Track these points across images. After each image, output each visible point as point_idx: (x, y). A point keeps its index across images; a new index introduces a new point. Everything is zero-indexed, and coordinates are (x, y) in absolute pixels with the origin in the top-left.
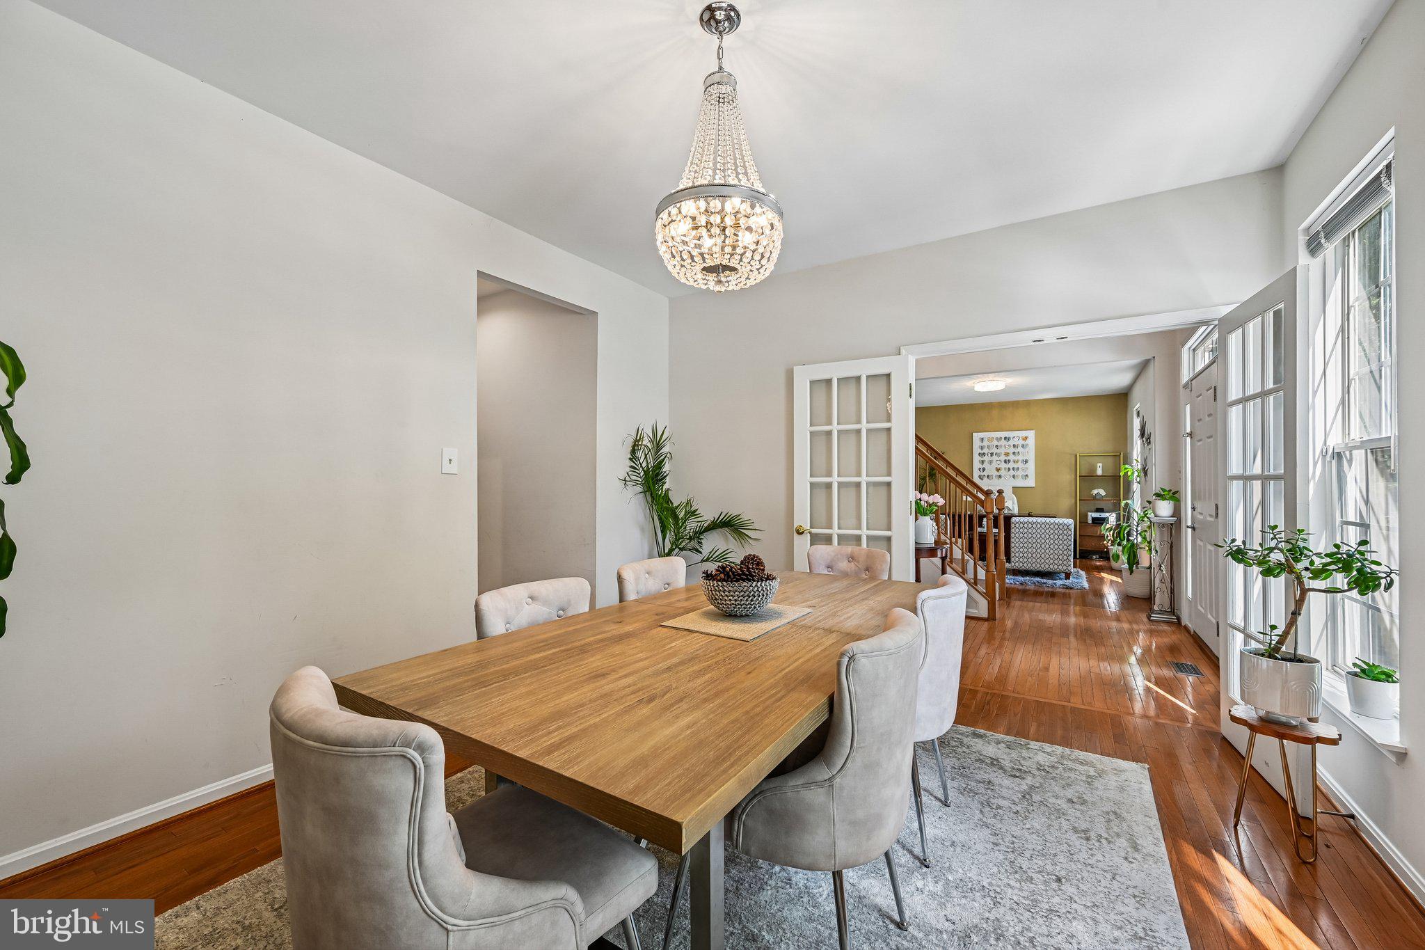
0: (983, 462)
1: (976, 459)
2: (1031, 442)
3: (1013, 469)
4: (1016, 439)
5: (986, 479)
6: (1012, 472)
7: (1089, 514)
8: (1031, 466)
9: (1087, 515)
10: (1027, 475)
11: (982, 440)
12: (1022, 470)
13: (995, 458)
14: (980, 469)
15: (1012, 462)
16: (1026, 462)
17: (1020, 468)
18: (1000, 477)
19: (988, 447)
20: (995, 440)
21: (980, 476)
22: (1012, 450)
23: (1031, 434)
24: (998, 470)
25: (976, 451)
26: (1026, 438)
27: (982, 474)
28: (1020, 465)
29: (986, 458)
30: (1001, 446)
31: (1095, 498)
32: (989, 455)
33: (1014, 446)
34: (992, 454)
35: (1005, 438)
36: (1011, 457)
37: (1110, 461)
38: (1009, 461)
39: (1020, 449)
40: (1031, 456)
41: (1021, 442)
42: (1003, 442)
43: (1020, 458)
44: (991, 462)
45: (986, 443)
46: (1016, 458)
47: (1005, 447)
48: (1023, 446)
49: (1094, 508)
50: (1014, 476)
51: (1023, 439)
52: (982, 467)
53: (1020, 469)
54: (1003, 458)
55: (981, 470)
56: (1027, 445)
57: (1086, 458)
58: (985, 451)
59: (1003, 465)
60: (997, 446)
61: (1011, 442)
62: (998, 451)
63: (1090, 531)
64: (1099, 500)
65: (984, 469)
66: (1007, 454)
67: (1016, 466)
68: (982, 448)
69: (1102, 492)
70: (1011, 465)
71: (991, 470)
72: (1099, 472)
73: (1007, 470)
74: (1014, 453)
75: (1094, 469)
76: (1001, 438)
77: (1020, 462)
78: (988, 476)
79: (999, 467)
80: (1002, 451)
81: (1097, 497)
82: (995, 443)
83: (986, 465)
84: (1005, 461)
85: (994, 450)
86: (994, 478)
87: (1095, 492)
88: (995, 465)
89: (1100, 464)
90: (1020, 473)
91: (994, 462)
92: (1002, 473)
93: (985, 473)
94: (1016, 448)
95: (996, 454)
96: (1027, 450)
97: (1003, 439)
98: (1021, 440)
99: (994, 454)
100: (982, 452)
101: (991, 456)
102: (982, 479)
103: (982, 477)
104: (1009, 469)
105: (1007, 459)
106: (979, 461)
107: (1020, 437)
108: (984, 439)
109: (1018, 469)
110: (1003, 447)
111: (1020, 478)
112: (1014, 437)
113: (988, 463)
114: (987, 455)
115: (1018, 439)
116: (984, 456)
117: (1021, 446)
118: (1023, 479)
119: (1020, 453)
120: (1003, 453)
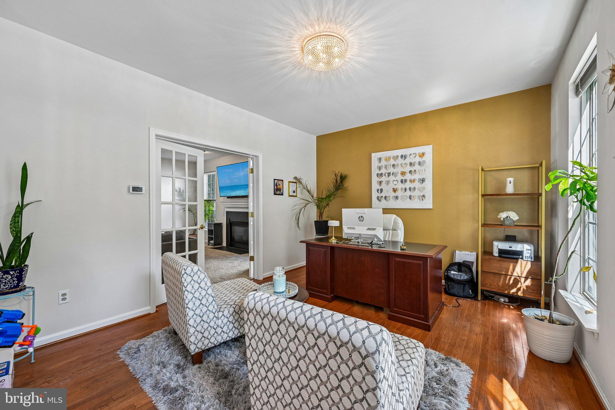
0: (380, 183)
1: (375, 179)
2: (429, 158)
3: (410, 189)
4: (412, 157)
5: (383, 200)
6: (408, 193)
7: (496, 244)
8: (429, 185)
9: (492, 245)
10: (424, 196)
11: (380, 159)
12: (419, 190)
13: (392, 178)
14: (378, 190)
15: (408, 182)
16: (423, 180)
17: (417, 187)
18: (397, 198)
19: (386, 167)
20: (392, 159)
21: (378, 198)
22: (408, 169)
23: (428, 150)
24: (395, 190)
25: (375, 171)
26: (423, 154)
27: (380, 195)
28: (417, 184)
29: (384, 179)
30: (398, 165)
31: (502, 224)
32: (387, 175)
33: (411, 164)
34: (389, 174)
35: (402, 156)
36: (408, 177)
37: (525, 176)
38: (406, 181)
39: (417, 167)
40: (429, 176)
41: (418, 159)
42: (400, 161)
43: (417, 177)
44: (388, 183)
45: (383, 163)
46: (412, 177)
47: (402, 166)
48: (420, 164)
49: (502, 236)
50: (410, 197)
51: (420, 156)
52: (380, 188)
53: (416, 190)
54: (400, 177)
55: (379, 191)
56: (424, 162)
57: (492, 173)
58: (383, 171)
59: (400, 186)
60: (394, 165)
61: (408, 161)
62: (395, 171)
63: (495, 266)
64: (509, 226)
65: (382, 190)
66: (403, 173)
67: (412, 185)
68: (380, 168)
69: (514, 216)
70: (408, 185)
71: (388, 191)
72: (510, 189)
73: (404, 190)
74: (410, 172)
75: (504, 185)
76: (397, 156)
77: (417, 182)
78: (385, 198)
79: (395, 187)
80: (399, 170)
81: (507, 223)
82: (392, 162)
83: (383, 186)
84: (402, 182)
85: (391, 170)
86: (391, 199)
87: (503, 215)
88: (392, 185)
89: (511, 179)
90: (416, 193)
91: (391, 182)
92: (399, 193)
93: (383, 194)
94: (413, 166)
95: (393, 174)
96: (423, 168)
97: (400, 157)
98: (417, 157)
99: (391, 174)
100: (380, 173)
101: (389, 176)
102: (380, 201)
103: (380, 199)
104: (406, 189)
105: (404, 178)
106: (377, 182)
107: (417, 153)
108: (382, 159)
109: (415, 189)
110: (400, 166)
111: (417, 199)
112: (410, 155)
113: (386, 183)
114: (385, 175)
115: (415, 157)
116: (382, 176)
117: (417, 164)
118: (420, 200)
119: (417, 171)
120: (400, 173)
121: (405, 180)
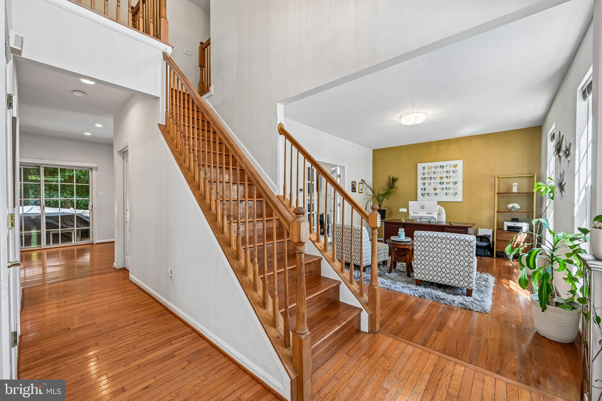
0: (424, 184)
1: (420, 182)
2: (460, 168)
3: (446, 188)
4: (448, 167)
5: (426, 196)
6: (445, 191)
7: (505, 223)
8: (460, 186)
9: (503, 224)
10: (456, 193)
11: (424, 168)
12: (453, 189)
13: (433, 181)
14: (422, 189)
15: (445, 183)
16: (456, 183)
17: (451, 187)
18: (436, 194)
19: (428, 173)
20: (433, 168)
21: (422, 194)
22: (445, 175)
23: (460, 163)
24: (435, 189)
25: (420, 176)
26: (456, 165)
27: (424, 192)
28: (451, 185)
29: (427, 181)
30: (437, 172)
31: (510, 211)
33: (447, 172)
34: (431, 178)
35: (440, 166)
36: (445, 180)
37: (525, 182)
38: (443, 183)
39: (451, 174)
40: (460, 179)
41: (452, 169)
42: (439, 169)
43: (451, 180)
44: (430, 184)
45: (426, 170)
46: (448, 181)
48: (453, 172)
49: (510, 218)
50: (446, 194)
51: (454, 167)
52: (423, 187)
53: (451, 189)
54: (439, 180)
55: (423, 190)
56: (457, 171)
57: (504, 179)
58: (426, 176)
59: (439, 186)
60: (434, 172)
61: (445, 169)
62: (435, 176)
63: (505, 236)
64: (514, 212)
65: (425, 189)
66: (441, 178)
67: (448, 186)
68: (424, 174)
69: (517, 206)
70: (445, 186)
71: (430, 190)
72: (515, 190)
73: (442, 189)
74: (447, 177)
75: (511, 187)
76: (437, 166)
77: (451, 184)
78: (428, 194)
79: (435, 187)
80: (438, 175)
81: (513, 210)
82: (433, 170)
83: (426, 186)
84: (440, 183)
85: (432, 175)
86: (432, 195)
87: (510, 206)
88: (433, 186)
89: (516, 184)
90: (451, 191)
91: (432, 184)
92: (438, 191)
93: (426, 192)
94: (449, 173)
95: (434, 178)
96: (456, 174)
97: (439, 167)
98: (452, 167)
99: (433, 178)
100: (424, 177)
101: (430, 179)
102: (424, 196)
103: (423, 195)
104: (443, 189)
105: (442, 181)
106: (422, 183)
107: (452, 165)
108: (425, 168)
109: (450, 188)
110: (439, 173)
111: (451, 195)
112: (447, 166)
113: (428, 185)
114: (428, 179)
115: (450, 167)
116: (425, 180)
117: (452, 172)
118: (453, 196)
119: (451, 177)
120: (439, 177)
121: (443, 182)
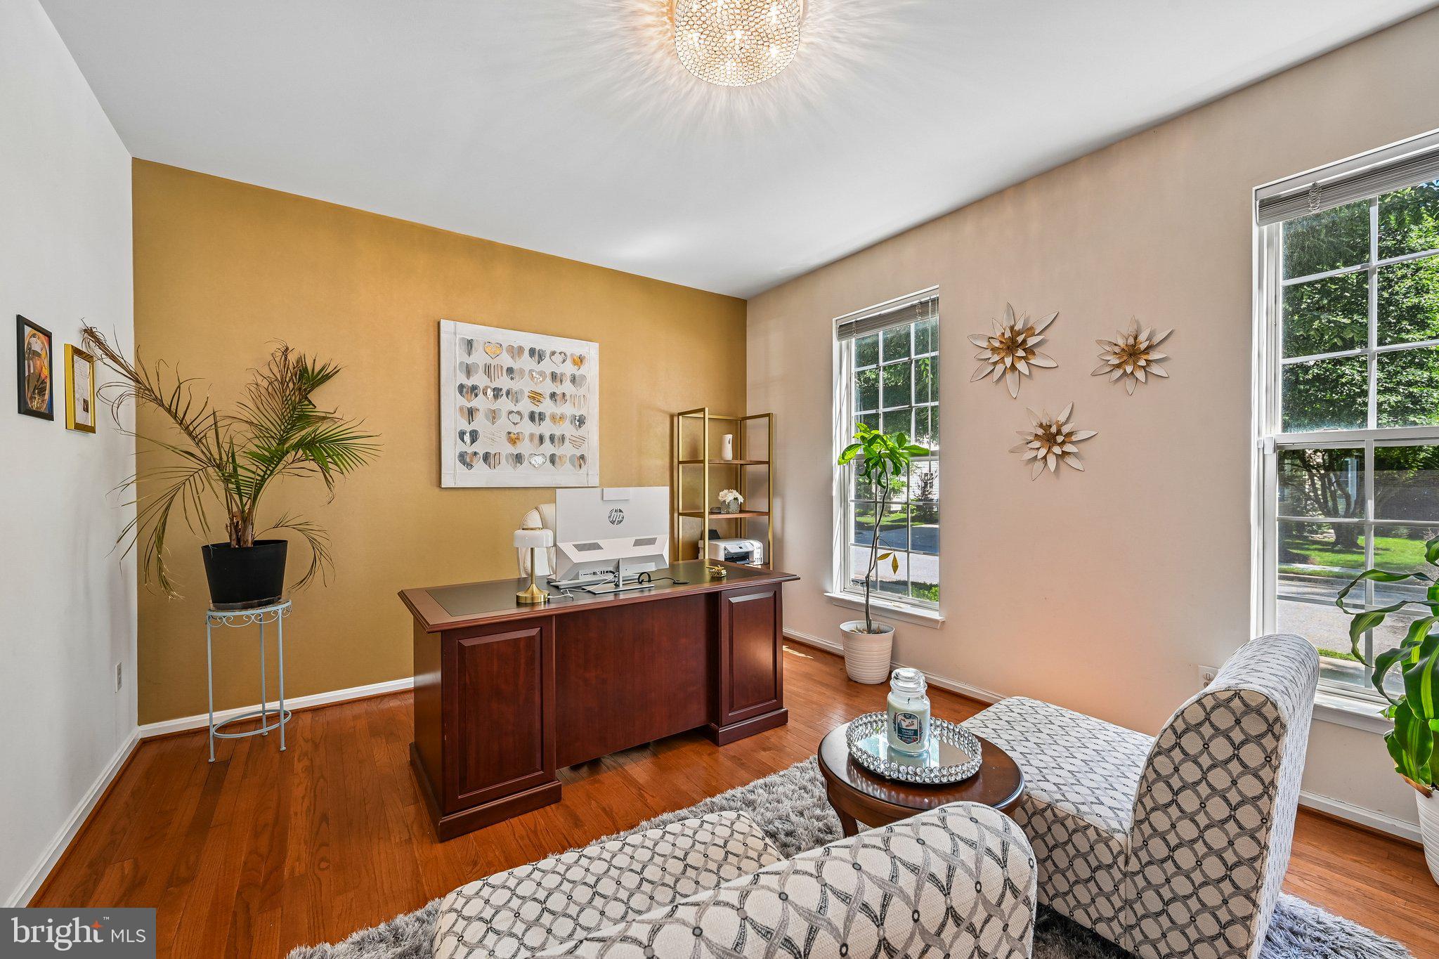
0: (471, 413)
1: (452, 402)
2: (594, 372)
3: (552, 438)
4: (557, 358)
5: (479, 464)
6: (548, 448)
8: (592, 429)
10: (582, 457)
11: (468, 344)
12: (572, 441)
13: (505, 404)
14: (462, 435)
15: (547, 420)
16: (581, 421)
17: (568, 436)
18: (518, 458)
19: (488, 370)
20: (504, 352)
21: (462, 457)
22: (547, 387)
23: (591, 353)
24: (513, 439)
25: (451, 379)
26: (582, 359)
27: (470, 450)
28: (567, 429)
29: (479, 402)
30: (522, 371)
32: (490, 393)
33: (554, 376)
34: (497, 393)
35: (532, 352)
36: (547, 407)
38: (542, 417)
39: (567, 387)
40: (592, 411)
41: (569, 368)
42: (526, 362)
43: (568, 409)
44: (493, 415)
45: (479, 358)
46: (558, 410)
47: (532, 377)
48: (573, 380)
50: (553, 459)
51: (575, 363)
52: (468, 428)
53: (567, 441)
54: (526, 406)
55: (467, 438)
56: (583, 377)
58: (479, 379)
59: (527, 428)
60: (510, 371)
61: (547, 366)
62: (514, 385)
65: (474, 436)
66: (535, 397)
67: (557, 430)
68: (469, 371)
70: (546, 428)
71: (492, 439)
72: (728, 452)
73: (537, 441)
74: (553, 395)
76: (521, 349)
77: (567, 422)
78: (486, 457)
79: (515, 430)
80: (524, 385)
82: (506, 360)
83: (480, 423)
84: (532, 417)
85: (504, 382)
86: (503, 461)
88: (505, 425)
90: (567, 450)
91: (504, 414)
92: (525, 447)
93: (480, 448)
94: (559, 383)
95: (508, 393)
96: (582, 391)
97: (526, 353)
98: (569, 362)
99: (504, 392)
100: (469, 383)
101: (496, 397)
102: (469, 466)
103: (468, 460)
104: (541, 438)
105: (537, 410)
106: (461, 409)
107: (568, 354)
108: (475, 345)
109: (563, 438)
110: (527, 376)
111: (568, 465)
112: (553, 353)
113: (487, 418)
114: (485, 394)
115: (564, 361)
116: (476, 395)
117: (569, 381)
118: (574, 466)
119: (568, 397)
120: (527, 394)
121: (540, 414)
